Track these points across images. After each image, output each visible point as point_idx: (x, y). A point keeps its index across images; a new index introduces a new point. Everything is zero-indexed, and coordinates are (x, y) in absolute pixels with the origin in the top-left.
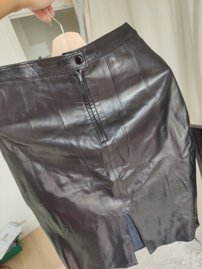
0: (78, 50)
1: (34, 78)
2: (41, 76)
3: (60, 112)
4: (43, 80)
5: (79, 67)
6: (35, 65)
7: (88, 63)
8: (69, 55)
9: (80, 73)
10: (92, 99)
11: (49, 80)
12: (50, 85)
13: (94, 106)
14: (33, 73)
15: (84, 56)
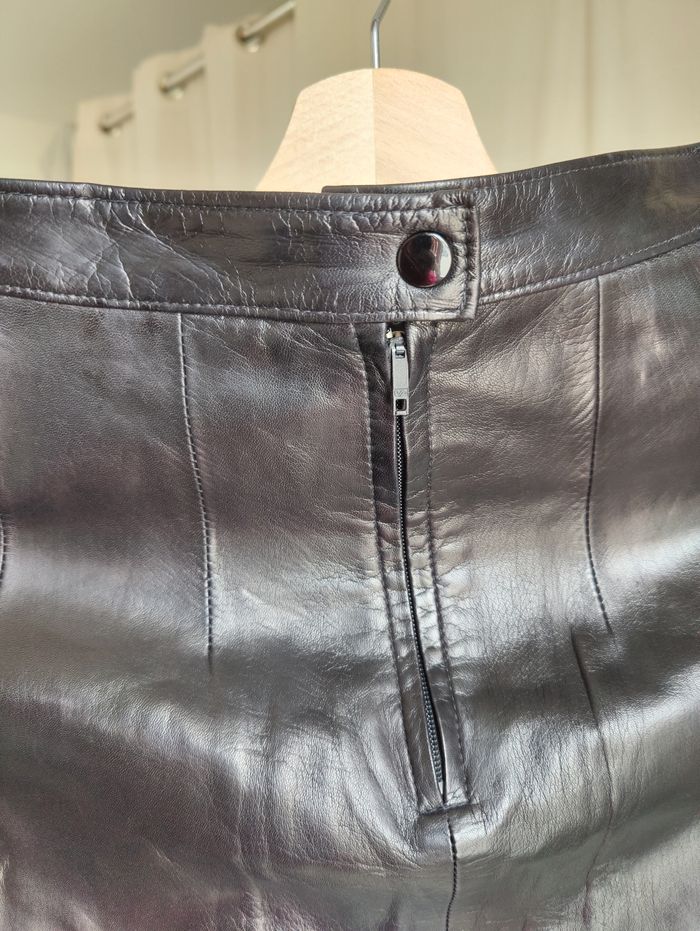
0: (435, 189)
1: (99, 295)
2: (149, 299)
3: (213, 541)
4: (151, 325)
5: (415, 309)
6: (127, 220)
7: (480, 295)
8: (368, 208)
9: (406, 343)
10: (429, 517)
11: (195, 336)
12: (190, 369)
13: (432, 557)
14: (100, 268)
15: (469, 242)
